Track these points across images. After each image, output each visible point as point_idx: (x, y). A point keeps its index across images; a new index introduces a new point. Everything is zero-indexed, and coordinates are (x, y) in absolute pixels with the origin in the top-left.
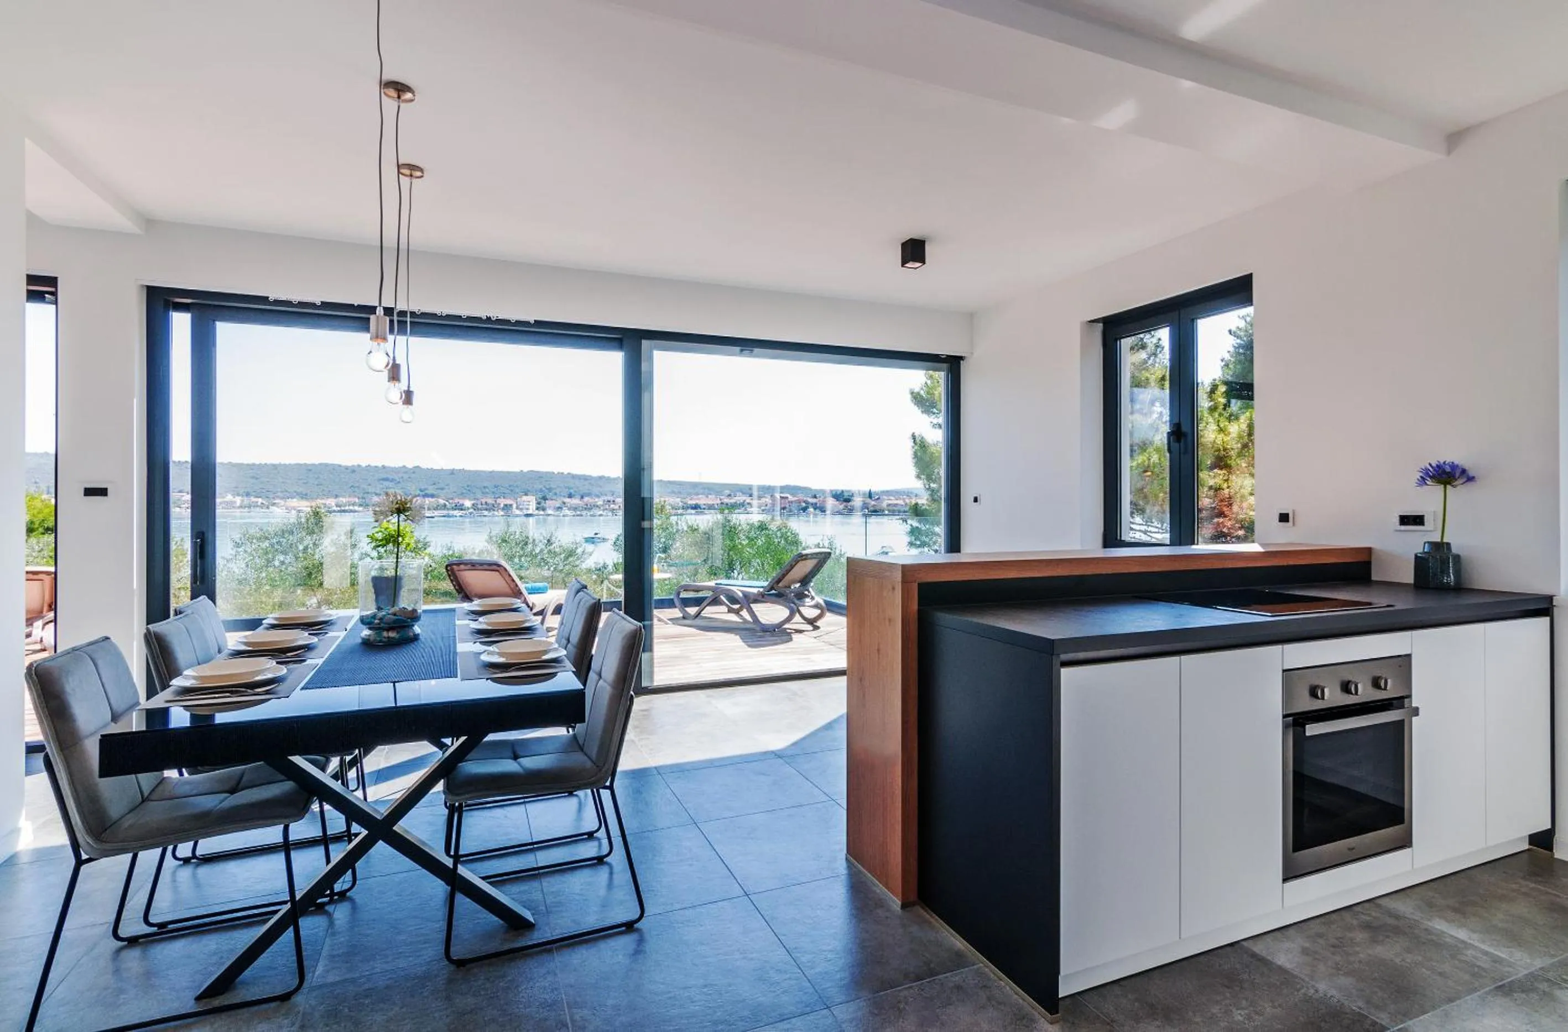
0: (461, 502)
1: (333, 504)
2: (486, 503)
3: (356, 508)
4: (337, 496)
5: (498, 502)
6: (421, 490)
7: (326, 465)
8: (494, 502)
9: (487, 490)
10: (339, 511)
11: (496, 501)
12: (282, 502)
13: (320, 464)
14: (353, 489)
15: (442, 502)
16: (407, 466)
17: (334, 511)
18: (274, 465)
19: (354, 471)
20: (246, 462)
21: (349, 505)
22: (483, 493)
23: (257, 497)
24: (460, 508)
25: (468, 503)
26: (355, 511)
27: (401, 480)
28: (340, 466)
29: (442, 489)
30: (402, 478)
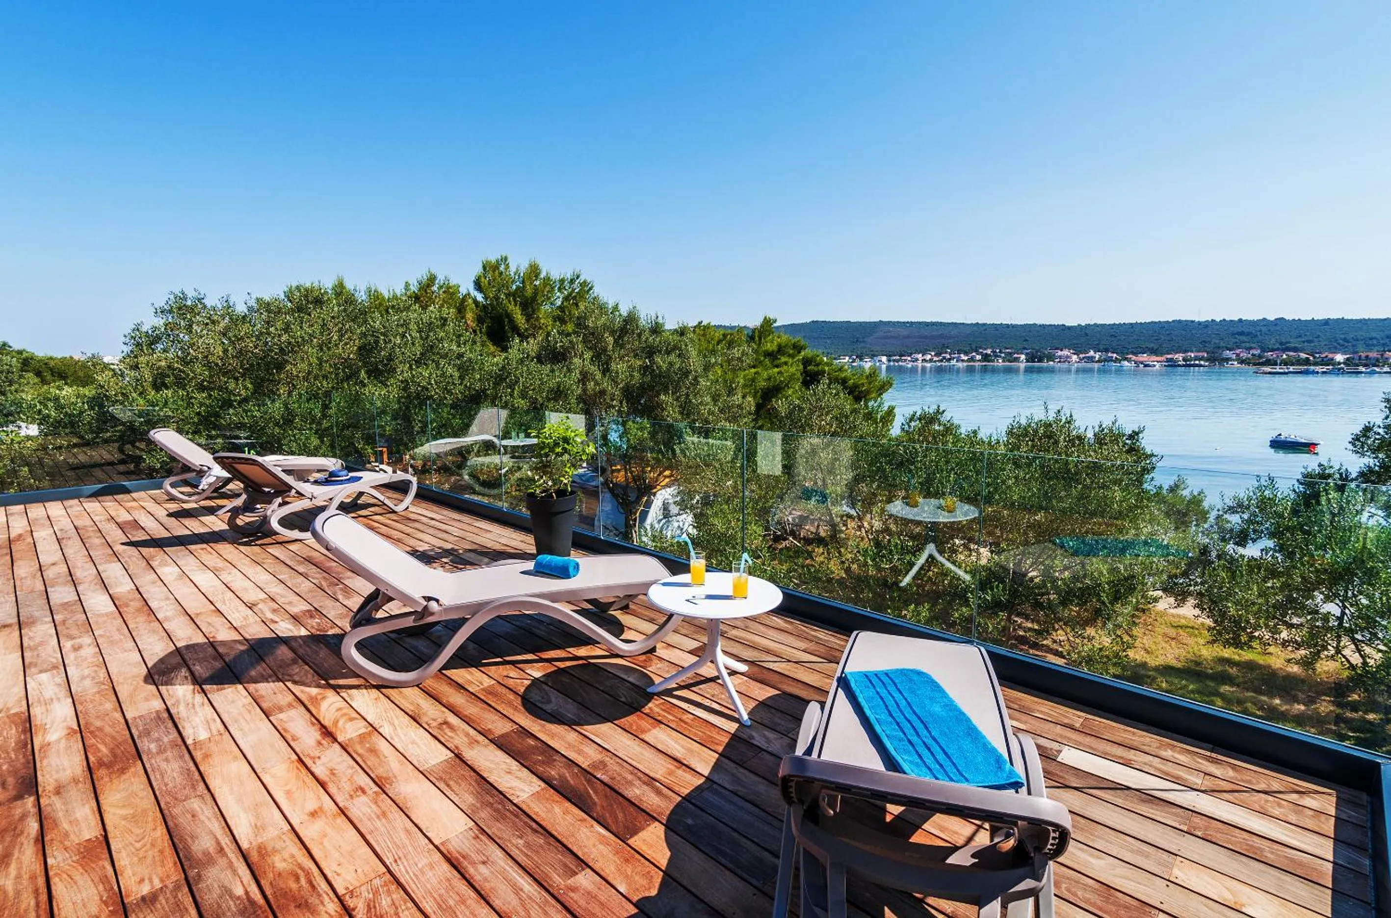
0: (1330, 356)
1: (1181, 359)
2: (1367, 357)
3: (1202, 363)
4: (1185, 352)
5: (1386, 356)
6: (1281, 344)
7: (1180, 321)
8: (1379, 356)
9: (1375, 342)
10: (1184, 366)
11: (1382, 355)
12: (1134, 358)
13: (1173, 321)
14: (1203, 345)
15: (1303, 356)
16: (1268, 318)
17: (1179, 366)
18: (1131, 324)
19: (1207, 326)
20: (1108, 323)
21: (1196, 360)
22: (1367, 346)
23: (1113, 353)
24: (1330, 362)
25: (1339, 358)
26: (1201, 366)
27: (1258, 333)
28: (1193, 322)
29: (1309, 342)
30: (1260, 331)
